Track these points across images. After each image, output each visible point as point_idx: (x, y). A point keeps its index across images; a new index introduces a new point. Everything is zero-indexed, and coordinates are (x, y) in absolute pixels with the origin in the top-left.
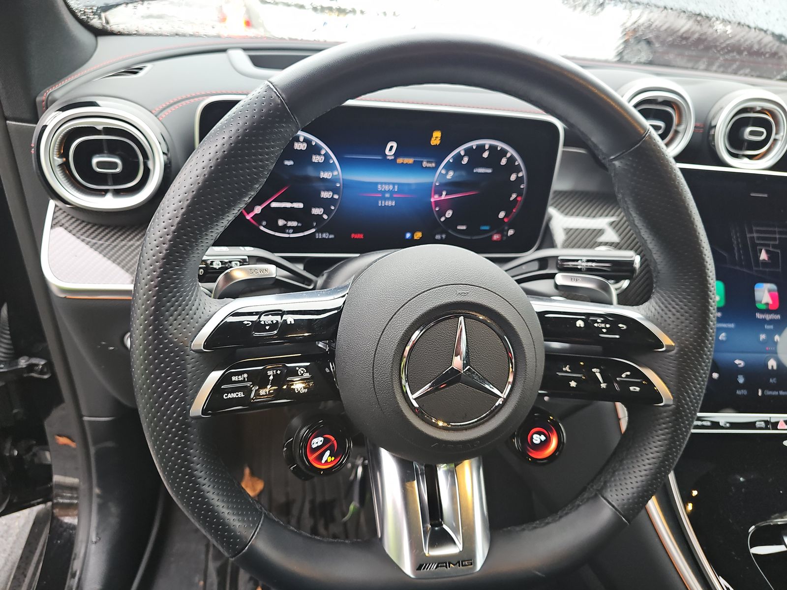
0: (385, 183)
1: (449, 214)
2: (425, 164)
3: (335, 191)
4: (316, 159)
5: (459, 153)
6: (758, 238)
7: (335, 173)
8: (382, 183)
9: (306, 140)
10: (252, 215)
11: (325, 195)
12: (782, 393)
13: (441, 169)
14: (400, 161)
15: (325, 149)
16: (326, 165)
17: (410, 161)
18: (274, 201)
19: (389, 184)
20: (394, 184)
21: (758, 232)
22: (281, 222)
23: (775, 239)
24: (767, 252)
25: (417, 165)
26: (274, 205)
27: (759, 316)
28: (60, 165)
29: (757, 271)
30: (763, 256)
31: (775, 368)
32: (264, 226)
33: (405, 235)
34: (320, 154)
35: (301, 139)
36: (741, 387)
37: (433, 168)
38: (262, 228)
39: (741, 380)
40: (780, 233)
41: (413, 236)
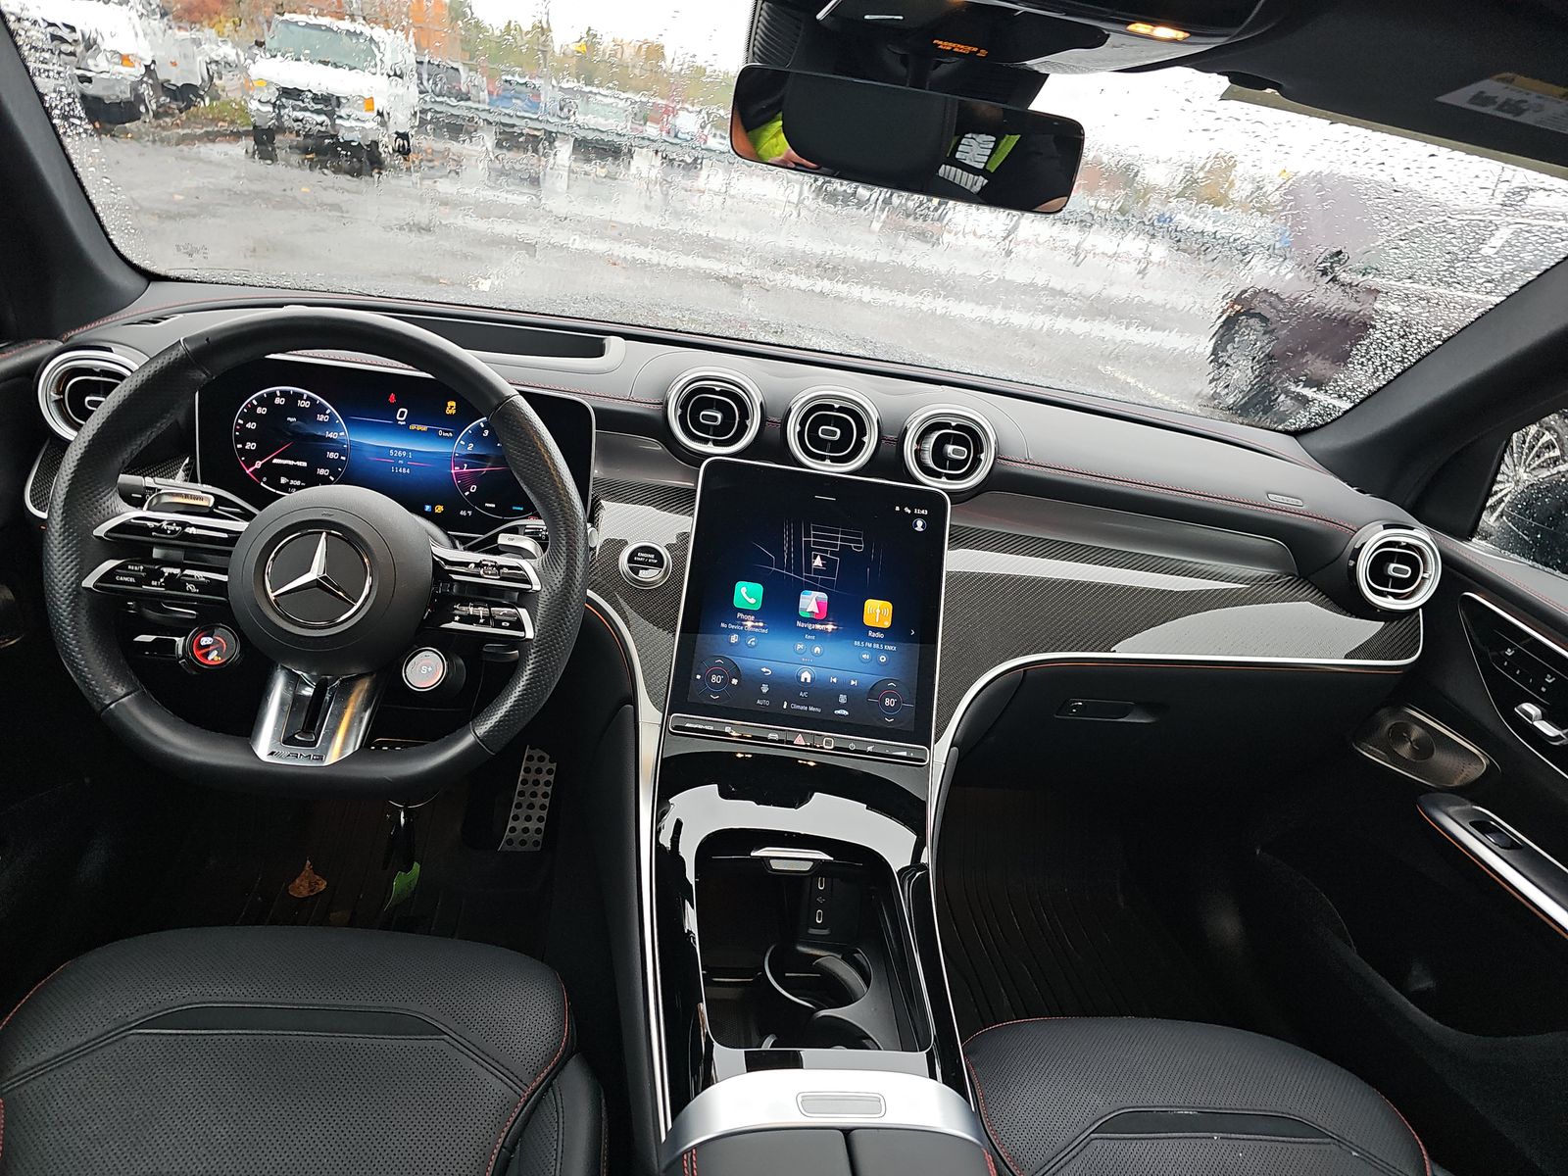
0: (398, 449)
1: (474, 488)
2: (440, 433)
3: (342, 452)
4: (321, 418)
5: (479, 425)
6: (815, 543)
7: (342, 434)
8: (394, 449)
9: (309, 398)
10: (251, 469)
11: (331, 455)
12: (811, 709)
13: (460, 440)
14: (412, 427)
15: (331, 409)
16: (331, 424)
17: (425, 428)
18: (276, 457)
19: (402, 450)
20: (407, 451)
21: (815, 536)
22: (283, 480)
23: (835, 546)
24: (822, 558)
25: (431, 434)
26: (275, 461)
27: (799, 624)
28: (56, 401)
29: (806, 577)
30: (818, 562)
31: (809, 681)
32: (264, 483)
33: (424, 508)
34: (325, 414)
35: (305, 397)
36: (763, 696)
37: (449, 438)
38: (262, 484)
39: (765, 689)
40: (842, 540)
41: (433, 509)
